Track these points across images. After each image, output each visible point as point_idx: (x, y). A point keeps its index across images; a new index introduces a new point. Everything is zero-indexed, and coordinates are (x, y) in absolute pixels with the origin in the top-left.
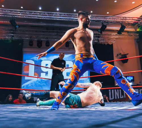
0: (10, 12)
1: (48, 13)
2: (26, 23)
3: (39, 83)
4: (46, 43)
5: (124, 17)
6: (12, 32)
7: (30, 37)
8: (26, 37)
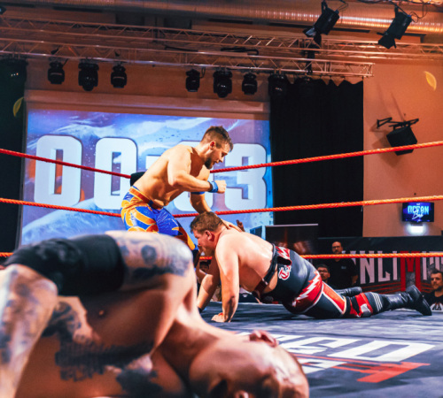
3: (87, 222)
4: (112, 75)
7: (53, 49)
8: (35, 47)
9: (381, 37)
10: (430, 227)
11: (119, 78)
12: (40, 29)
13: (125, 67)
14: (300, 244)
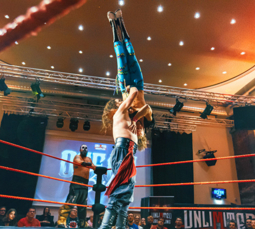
0: (33, 72)
1: (93, 79)
2: (56, 92)
4: (84, 125)
5: (210, 93)
6: (31, 104)
7: (60, 113)
8: (52, 112)
9: (200, 115)
10: (225, 201)
11: (87, 127)
12: (55, 105)
13: (90, 122)
14: (166, 206)
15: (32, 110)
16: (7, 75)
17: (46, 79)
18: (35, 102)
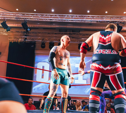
0: (22, 15)
1: (60, 16)
2: (39, 26)
6: (25, 35)
7: (42, 39)
8: (38, 39)
12: (39, 34)
15: (26, 39)
16: (7, 19)
17: (30, 19)
18: (27, 33)
